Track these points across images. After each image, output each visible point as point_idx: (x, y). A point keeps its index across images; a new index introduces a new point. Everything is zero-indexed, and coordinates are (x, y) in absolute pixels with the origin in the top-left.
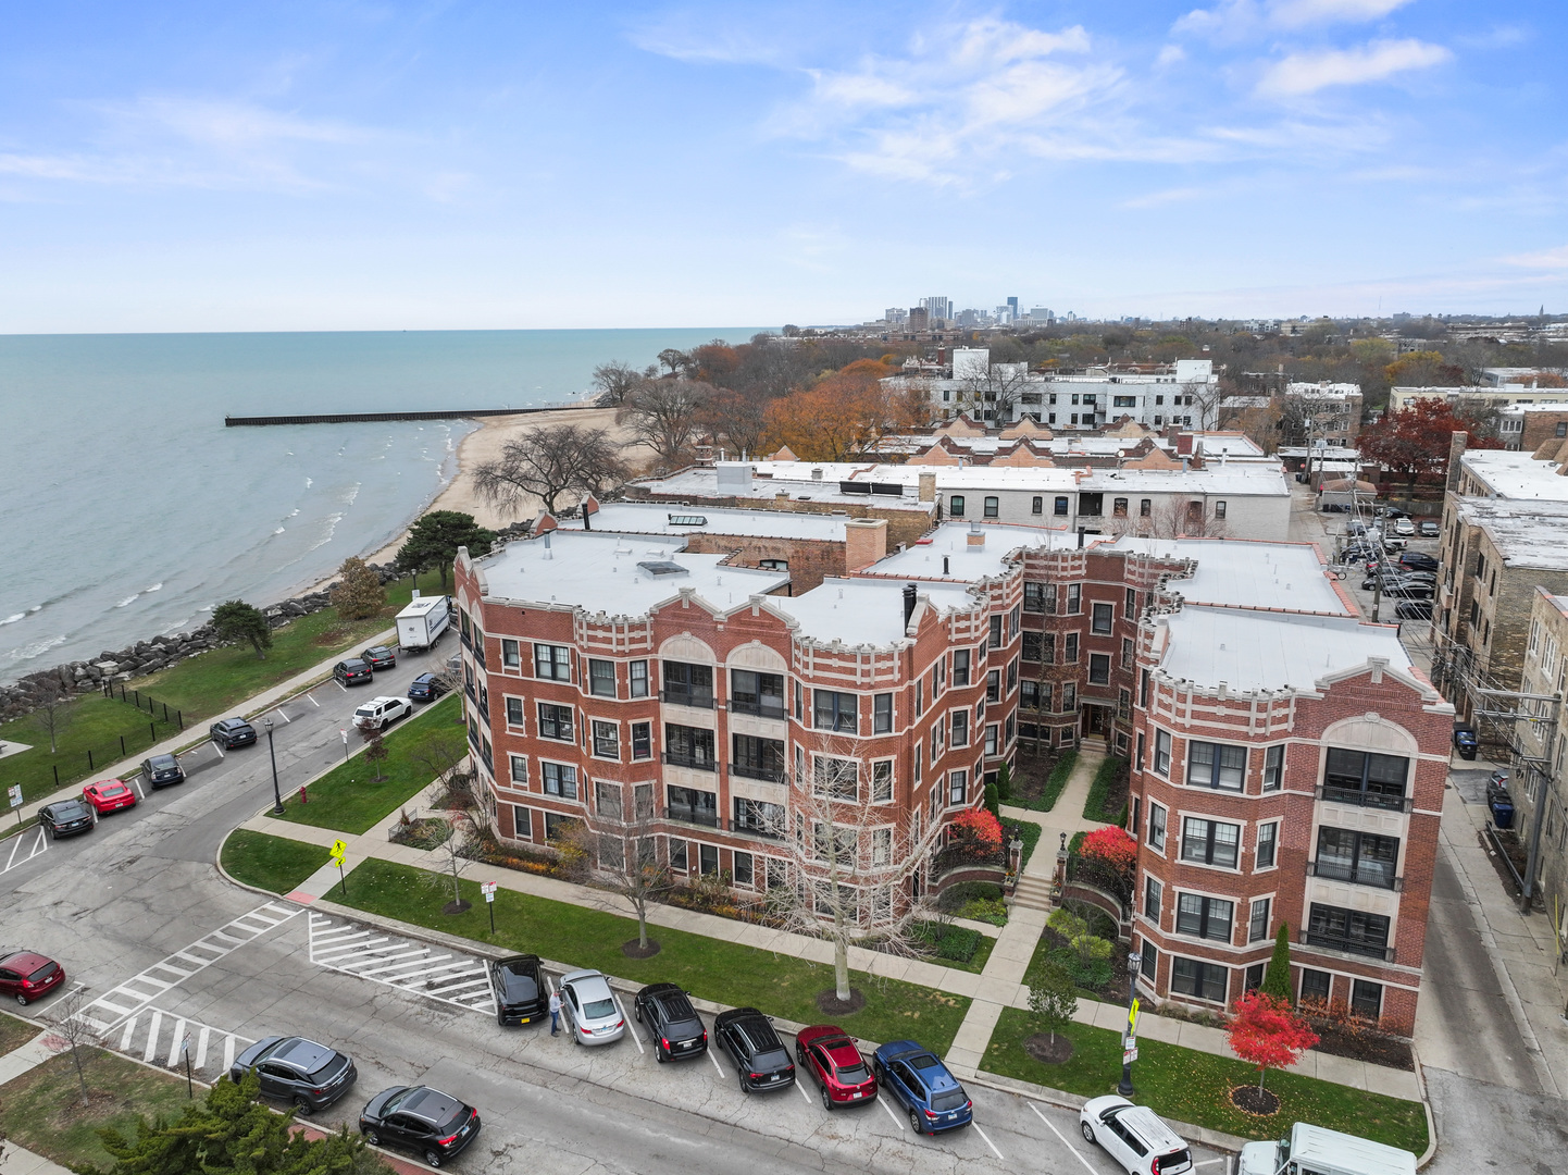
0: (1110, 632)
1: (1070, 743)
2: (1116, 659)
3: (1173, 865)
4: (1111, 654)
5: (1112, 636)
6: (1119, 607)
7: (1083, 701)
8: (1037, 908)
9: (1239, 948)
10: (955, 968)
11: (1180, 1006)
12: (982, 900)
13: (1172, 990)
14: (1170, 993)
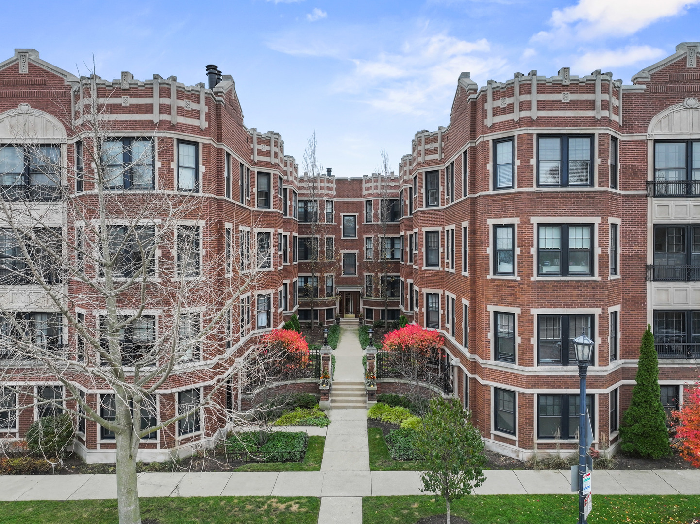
0: (355, 236)
1: (332, 322)
2: (361, 255)
3: (530, 284)
4: (356, 251)
5: (357, 238)
6: (361, 215)
7: (339, 289)
8: (354, 408)
9: (604, 368)
10: (287, 470)
11: (549, 454)
12: (298, 409)
13: (539, 437)
14: (537, 441)
